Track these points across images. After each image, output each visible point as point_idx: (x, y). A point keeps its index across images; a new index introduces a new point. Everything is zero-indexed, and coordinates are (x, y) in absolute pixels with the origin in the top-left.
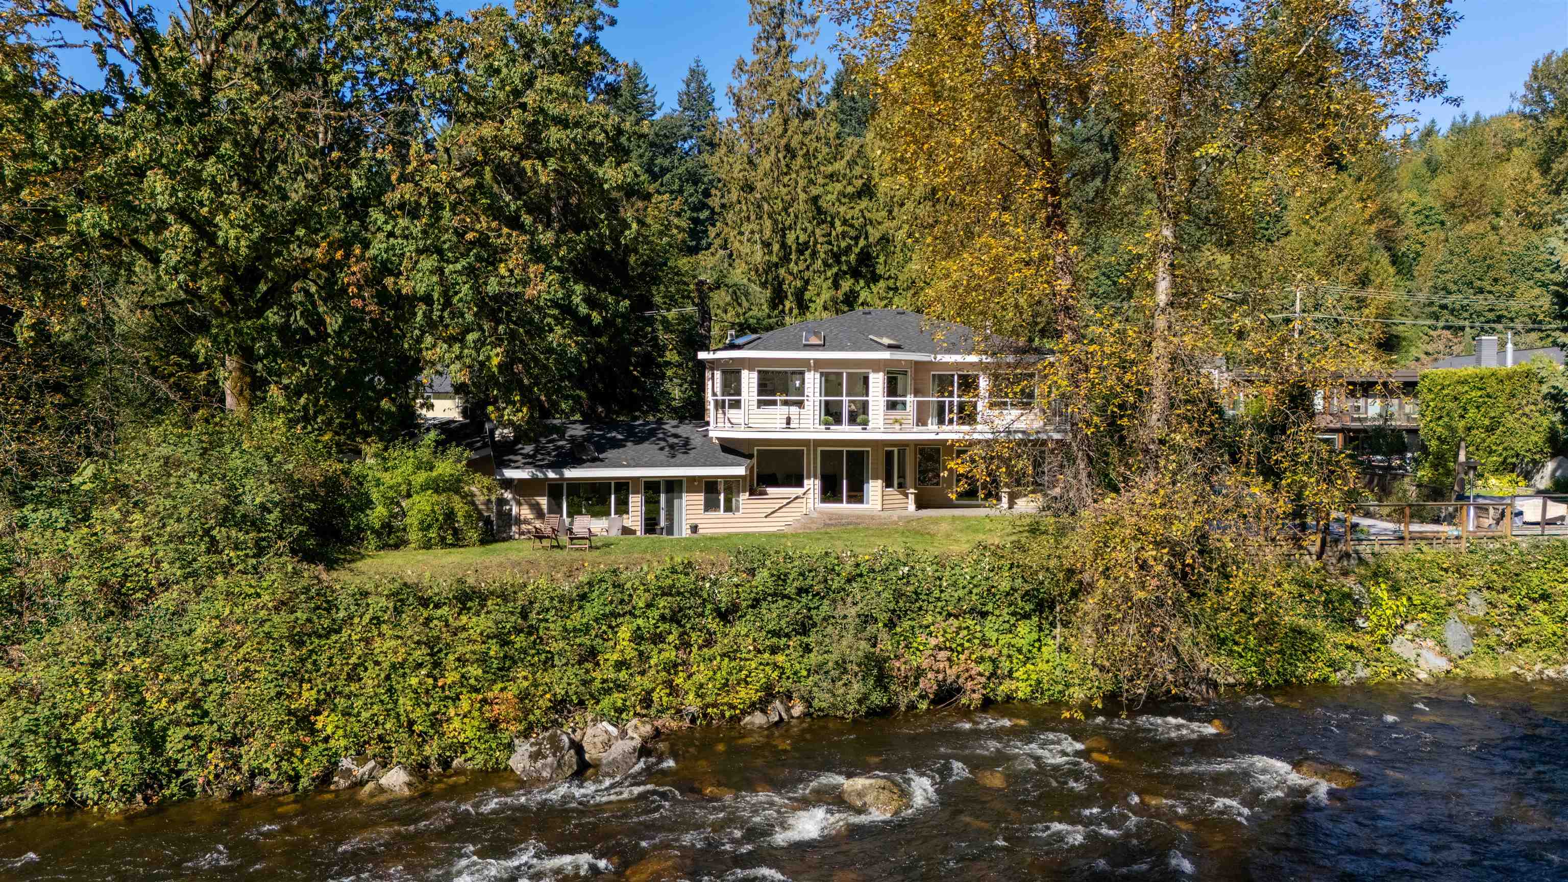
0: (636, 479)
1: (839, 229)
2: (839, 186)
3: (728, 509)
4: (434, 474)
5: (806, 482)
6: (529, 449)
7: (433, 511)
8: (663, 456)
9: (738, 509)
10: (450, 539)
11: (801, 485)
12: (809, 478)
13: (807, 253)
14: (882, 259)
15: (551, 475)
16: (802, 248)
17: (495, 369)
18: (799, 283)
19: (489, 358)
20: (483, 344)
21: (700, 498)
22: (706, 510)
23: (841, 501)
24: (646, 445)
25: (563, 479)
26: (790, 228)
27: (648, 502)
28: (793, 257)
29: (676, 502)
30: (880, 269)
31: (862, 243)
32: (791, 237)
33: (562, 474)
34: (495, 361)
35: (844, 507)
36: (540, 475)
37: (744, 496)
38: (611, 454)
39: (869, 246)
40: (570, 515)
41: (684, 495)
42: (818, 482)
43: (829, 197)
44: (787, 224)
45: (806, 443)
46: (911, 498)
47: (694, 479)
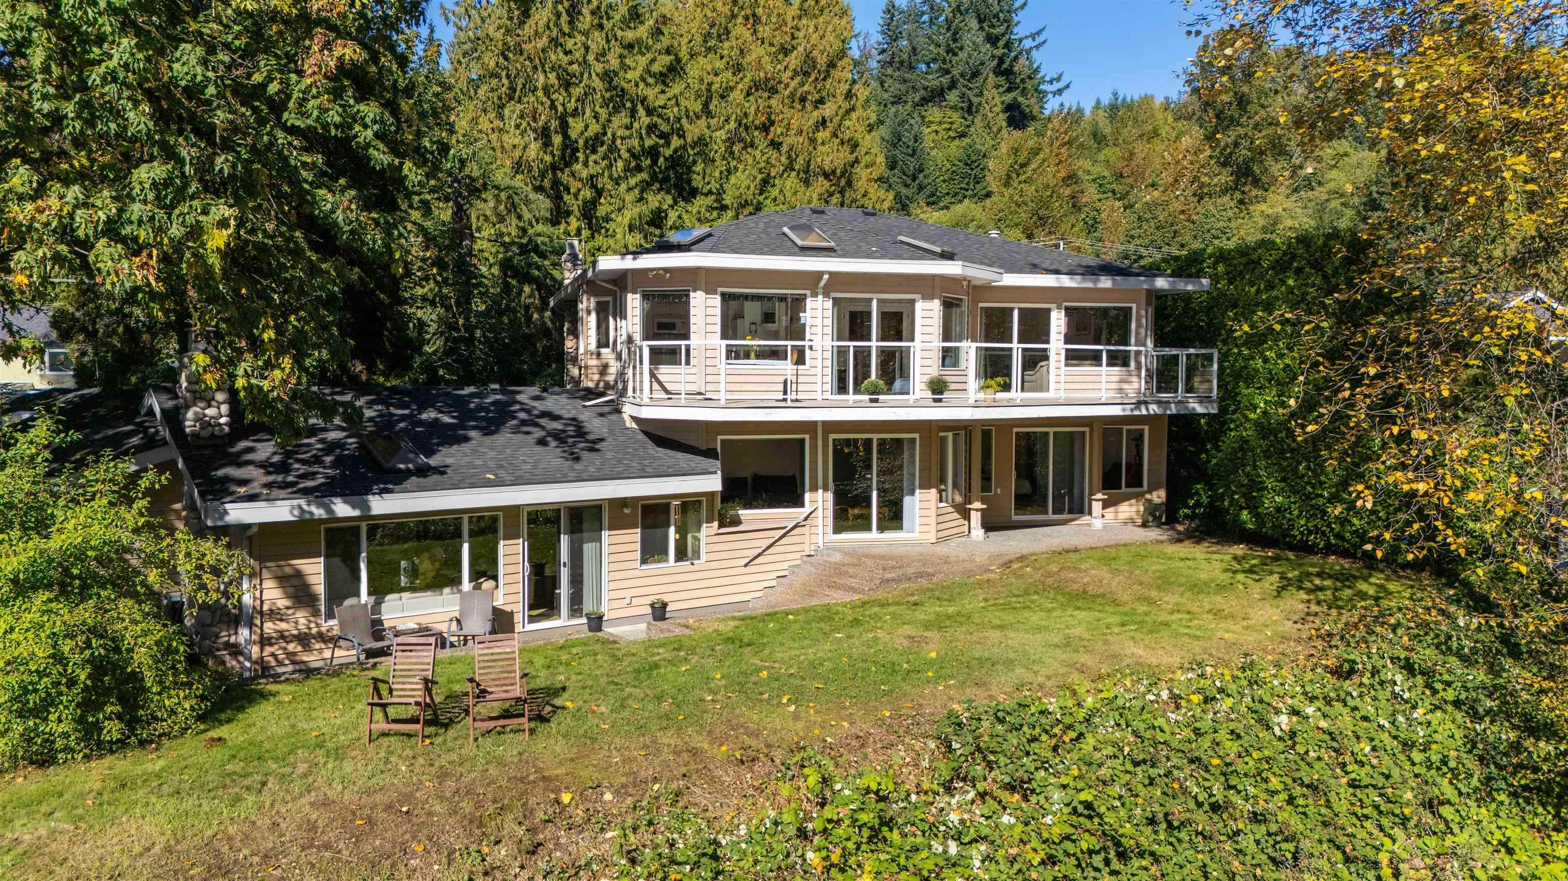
0: (513, 511)
1: (646, 120)
2: (643, 61)
3: (681, 555)
4: (55, 543)
5: (807, 496)
6: (265, 450)
7: (59, 658)
8: (552, 456)
9: (697, 554)
10: (113, 730)
11: (798, 502)
12: (814, 489)
13: (602, 150)
14: (699, 168)
15: (343, 509)
16: (593, 144)
17: (215, 261)
18: (587, 193)
19: (196, 232)
20: (181, 195)
21: (633, 537)
22: (644, 561)
23: (868, 528)
24: (504, 437)
25: (366, 517)
26: (575, 113)
27: (534, 551)
28: (581, 156)
29: (588, 548)
30: (697, 181)
31: (676, 142)
32: (576, 126)
33: (366, 507)
34: (218, 239)
35: (872, 539)
36: (318, 512)
37: (708, 531)
38: (446, 456)
39: (684, 148)
40: (379, 591)
41: (605, 534)
42: (830, 496)
43: (630, 75)
44: (571, 106)
45: (809, 427)
46: (976, 517)
47: (623, 503)
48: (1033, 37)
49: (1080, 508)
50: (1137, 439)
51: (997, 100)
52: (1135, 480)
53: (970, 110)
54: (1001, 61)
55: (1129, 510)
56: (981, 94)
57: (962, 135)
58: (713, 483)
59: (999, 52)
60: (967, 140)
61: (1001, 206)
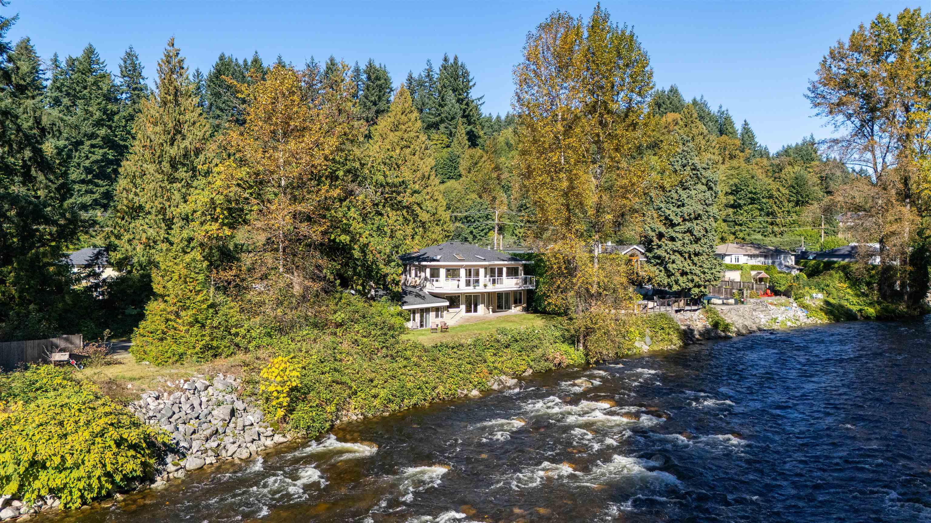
0: (418, 309)
3: (441, 316)
9: (444, 316)
11: (460, 307)
12: (462, 305)
21: (434, 313)
22: (436, 317)
23: (472, 312)
29: (428, 315)
35: (472, 314)
37: (446, 312)
41: (431, 313)
42: (465, 306)
45: (461, 293)
46: (491, 310)
47: (433, 307)
48: (479, 99)
49: (509, 308)
50: (521, 293)
51: (464, 131)
52: (520, 302)
53: (451, 134)
54: (464, 111)
55: (519, 308)
56: (456, 128)
57: (448, 146)
58: (447, 304)
59: (464, 107)
60: (450, 149)
61: (467, 182)
